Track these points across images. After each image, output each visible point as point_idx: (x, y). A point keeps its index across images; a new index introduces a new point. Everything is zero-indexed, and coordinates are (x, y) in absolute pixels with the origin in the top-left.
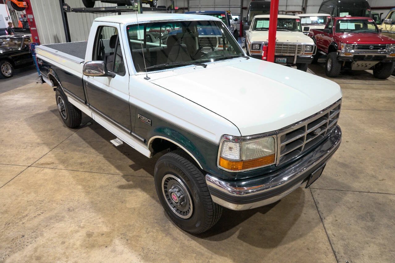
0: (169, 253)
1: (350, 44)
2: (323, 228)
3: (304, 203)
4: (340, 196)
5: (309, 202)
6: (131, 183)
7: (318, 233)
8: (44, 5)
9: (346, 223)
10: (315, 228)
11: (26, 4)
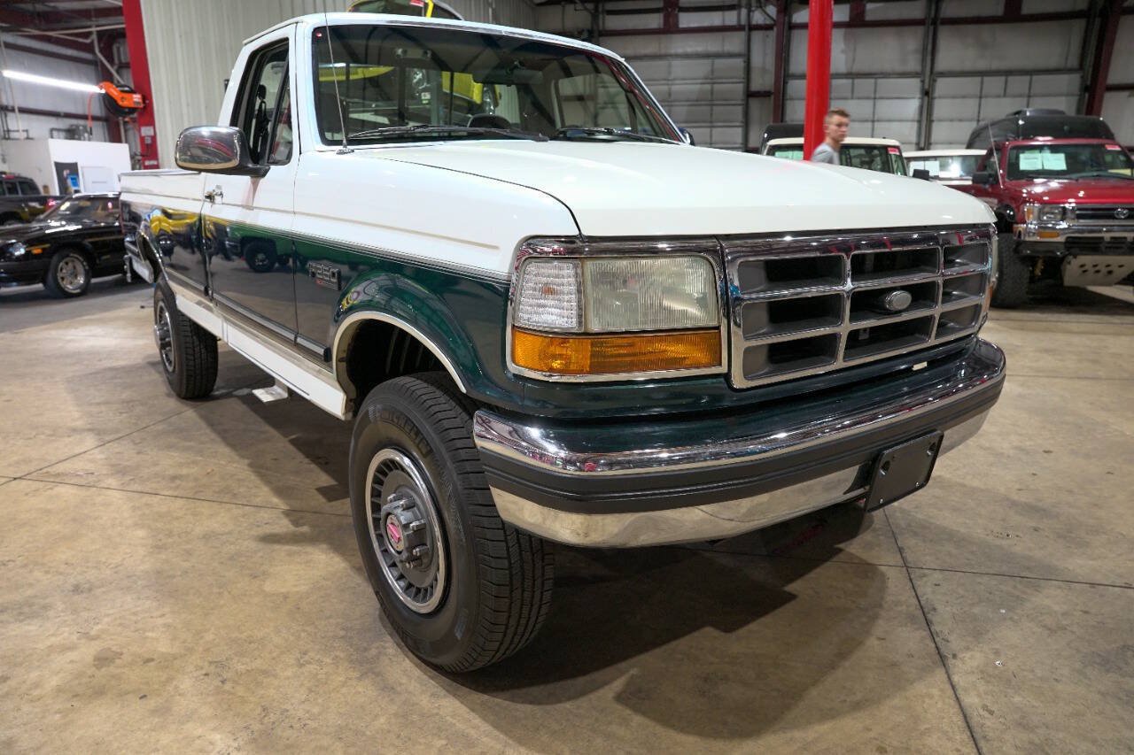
0: (350, 729)
1: (1055, 205)
2: (948, 686)
3: (881, 606)
4: (1017, 593)
5: (902, 605)
6: (305, 529)
7: (927, 700)
8: (188, 105)
9: (1039, 675)
10: (915, 684)
11: (140, 101)
